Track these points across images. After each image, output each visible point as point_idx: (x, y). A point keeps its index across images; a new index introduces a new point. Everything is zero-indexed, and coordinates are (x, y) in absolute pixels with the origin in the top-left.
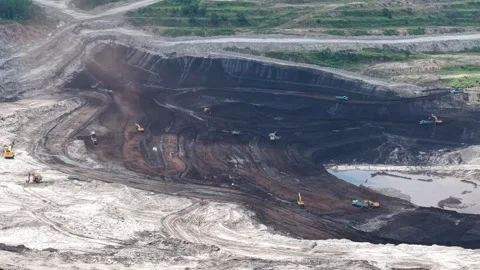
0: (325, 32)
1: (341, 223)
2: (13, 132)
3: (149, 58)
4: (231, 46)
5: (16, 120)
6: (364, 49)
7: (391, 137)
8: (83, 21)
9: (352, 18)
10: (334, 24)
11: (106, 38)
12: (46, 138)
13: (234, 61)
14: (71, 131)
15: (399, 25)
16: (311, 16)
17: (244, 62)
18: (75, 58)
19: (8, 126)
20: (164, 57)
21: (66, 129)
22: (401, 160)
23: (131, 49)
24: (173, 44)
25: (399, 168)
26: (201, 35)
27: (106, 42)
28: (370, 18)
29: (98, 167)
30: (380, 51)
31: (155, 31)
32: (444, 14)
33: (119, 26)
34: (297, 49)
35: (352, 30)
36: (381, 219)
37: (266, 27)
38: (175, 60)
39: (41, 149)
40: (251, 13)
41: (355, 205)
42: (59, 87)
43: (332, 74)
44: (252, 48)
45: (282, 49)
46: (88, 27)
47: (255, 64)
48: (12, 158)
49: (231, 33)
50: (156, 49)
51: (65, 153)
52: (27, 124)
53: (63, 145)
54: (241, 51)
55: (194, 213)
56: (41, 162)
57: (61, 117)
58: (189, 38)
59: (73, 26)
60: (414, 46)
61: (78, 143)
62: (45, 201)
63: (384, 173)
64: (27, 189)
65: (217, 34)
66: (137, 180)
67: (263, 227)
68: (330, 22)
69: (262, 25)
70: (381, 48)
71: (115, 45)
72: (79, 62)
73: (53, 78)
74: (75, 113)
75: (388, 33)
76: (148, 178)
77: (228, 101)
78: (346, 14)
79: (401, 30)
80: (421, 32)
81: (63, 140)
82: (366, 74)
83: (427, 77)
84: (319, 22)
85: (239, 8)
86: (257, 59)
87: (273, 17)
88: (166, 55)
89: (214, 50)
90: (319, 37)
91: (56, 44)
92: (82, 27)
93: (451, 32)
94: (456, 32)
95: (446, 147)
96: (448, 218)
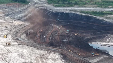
0: (97, 7)
1: (86, 60)
2: (9, 31)
3: (50, 13)
5: (10, 28)
6: (106, 11)
7: (109, 35)
8: (36, 2)
9: (105, 3)
10: (100, 4)
11: (41, 7)
12: (17, 33)
13: (71, 14)
14: (24, 31)
16: (94, 2)
17: (74, 14)
18: (31, 12)
19: (8, 29)
21: (23, 30)
22: (110, 41)
23: (47, 9)
24: (57, 9)
25: (108, 44)
26: (65, 6)
27: (41, 8)
29: (27, 41)
30: (110, 12)
31: (53, 5)
33: (45, 4)
34: (88, 11)
35: (104, 6)
36: (98, 59)
37: (82, 5)
38: (57, 13)
39: (15, 36)
41: (92, 54)
42: (25, 19)
43: (96, 18)
44: (77, 10)
45: (84, 11)
46: (37, 4)
47: (77, 14)
48: (6, 38)
49: (72, 6)
50: (53, 10)
51: (20, 37)
52: (13, 29)
53: (21, 35)
54: (74, 11)
55: (46, 55)
56: (13, 39)
57: (23, 27)
58: (62, 7)
59: (33, 4)
61: (25, 34)
62: (8, 51)
63: (104, 45)
64: (5, 47)
65: (69, 6)
66: (36, 45)
67: (63, 60)
68: (99, 4)
69: (81, 4)
71: (43, 8)
72: (32, 13)
73: (24, 17)
74: (27, 26)
76: (39, 45)
77: (68, 24)
78: (103, 2)
81: (21, 33)
82: (105, 18)
84: (96, 4)
86: (77, 13)
87: (84, 2)
88: (55, 12)
89: (67, 11)
90: (95, 8)
91: (27, 8)
92: (36, 4)
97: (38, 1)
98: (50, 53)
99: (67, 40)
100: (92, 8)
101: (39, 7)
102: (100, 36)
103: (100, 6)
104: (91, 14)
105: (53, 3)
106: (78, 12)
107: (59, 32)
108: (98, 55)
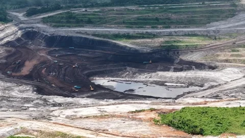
0: (124, 27)
3: (44, 36)
4: (79, 31)
6: (137, 34)
7: (128, 68)
8: (23, 21)
9: (139, 21)
10: (131, 23)
11: (30, 28)
13: (77, 37)
15: (160, 24)
16: (122, 20)
17: (81, 38)
18: (11, 35)
22: (126, 76)
23: (39, 32)
24: (55, 30)
26: (69, 27)
27: (29, 29)
28: (148, 21)
30: (143, 34)
31: (51, 25)
32: (186, 20)
33: (38, 23)
34: (107, 33)
35: (137, 26)
38: (53, 36)
40: (94, 18)
43: (116, 43)
44: (88, 32)
45: (100, 33)
46: (24, 23)
47: (86, 39)
49: (82, 26)
50: (47, 33)
54: (83, 34)
58: (64, 28)
59: (17, 23)
60: (161, 32)
65: (76, 27)
66: (3, 78)
68: (129, 23)
69: (99, 23)
70: (145, 33)
71: (33, 31)
75: (153, 28)
78: (139, 19)
79: (159, 26)
80: (169, 27)
82: (131, 43)
83: (157, 45)
84: (124, 22)
85: (91, 16)
86: (87, 37)
87: (105, 20)
88: (50, 35)
89: (71, 33)
90: (120, 29)
91: (3, 29)
92: (21, 23)
93: (183, 27)
94: (186, 27)
95: (149, 72)
96: (118, 94)
97: (26, 19)
98: (20, 86)
99: (56, 73)
100: (117, 28)
101: (25, 28)
102: (112, 69)
103: (130, 26)
104: (109, 38)
105: (50, 22)
106: (88, 35)
107: (48, 64)
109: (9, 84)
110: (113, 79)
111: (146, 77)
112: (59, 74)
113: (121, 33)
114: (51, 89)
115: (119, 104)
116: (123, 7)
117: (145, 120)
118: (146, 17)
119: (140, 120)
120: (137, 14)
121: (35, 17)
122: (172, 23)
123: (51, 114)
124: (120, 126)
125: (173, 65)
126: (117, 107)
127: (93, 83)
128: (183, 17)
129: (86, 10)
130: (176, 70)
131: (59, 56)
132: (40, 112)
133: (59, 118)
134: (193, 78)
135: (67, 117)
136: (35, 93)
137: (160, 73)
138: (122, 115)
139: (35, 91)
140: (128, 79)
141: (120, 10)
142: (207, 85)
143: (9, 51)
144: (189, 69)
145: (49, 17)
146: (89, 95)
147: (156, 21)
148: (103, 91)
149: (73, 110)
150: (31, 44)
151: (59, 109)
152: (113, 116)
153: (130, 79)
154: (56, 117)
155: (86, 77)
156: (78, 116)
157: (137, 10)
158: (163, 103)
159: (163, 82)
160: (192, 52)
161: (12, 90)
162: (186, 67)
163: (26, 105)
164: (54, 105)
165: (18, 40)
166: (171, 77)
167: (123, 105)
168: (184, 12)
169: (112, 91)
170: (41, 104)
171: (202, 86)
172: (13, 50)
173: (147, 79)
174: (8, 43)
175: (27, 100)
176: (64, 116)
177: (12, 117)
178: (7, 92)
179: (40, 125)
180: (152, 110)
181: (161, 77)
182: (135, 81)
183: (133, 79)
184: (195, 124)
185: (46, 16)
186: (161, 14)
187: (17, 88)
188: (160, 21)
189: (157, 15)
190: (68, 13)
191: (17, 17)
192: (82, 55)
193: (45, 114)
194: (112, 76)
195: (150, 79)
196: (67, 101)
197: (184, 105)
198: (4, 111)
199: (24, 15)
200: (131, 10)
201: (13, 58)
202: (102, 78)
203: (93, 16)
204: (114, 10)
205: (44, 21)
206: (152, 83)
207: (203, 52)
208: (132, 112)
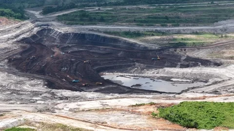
3: (58, 33)
4: (91, 29)
6: (147, 31)
7: (137, 64)
8: (39, 19)
9: (150, 19)
10: (141, 22)
11: (45, 25)
13: (89, 35)
14: (7, 57)
15: (170, 23)
16: (133, 18)
17: (93, 35)
18: (27, 32)
20: (63, 33)
22: (134, 72)
23: (53, 29)
26: (83, 25)
27: (45, 27)
28: (159, 20)
29: (6, 68)
31: (65, 23)
32: (195, 19)
33: (53, 21)
34: (118, 31)
35: (148, 24)
36: (99, 88)
37: (111, 22)
38: (67, 34)
40: (108, 17)
42: (13, 42)
43: (126, 41)
44: (100, 30)
45: (112, 31)
46: (40, 21)
47: (97, 36)
49: (95, 24)
50: (61, 30)
54: (95, 31)
57: (7, 52)
58: (77, 25)
59: (33, 20)
60: (170, 30)
61: (6, 61)
65: (89, 24)
66: (16, 72)
68: (140, 21)
70: (154, 31)
71: (48, 28)
73: (12, 39)
74: (13, 51)
75: (162, 26)
78: (150, 18)
79: (168, 25)
80: (178, 26)
81: (2, 59)
82: (140, 41)
83: (165, 42)
84: (135, 20)
85: (104, 15)
86: (99, 34)
87: (117, 18)
89: (84, 30)
90: (131, 27)
91: (20, 27)
92: (37, 21)
93: (191, 26)
94: (194, 26)
95: (156, 68)
96: (125, 89)
97: (42, 17)
98: (32, 80)
99: (67, 68)
100: (128, 26)
101: (42, 25)
102: (121, 64)
103: (141, 24)
104: (120, 36)
105: (65, 20)
106: (101, 32)
107: (60, 60)
108: (101, 85)
109: (21, 78)
110: (122, 74)
111: (154, 73)
112: (70, 69)
113: (132, 31)
114: (61, 83)
115: (121, 98)
116: (135, 6)
117: (143, 114)
118: (156, 16)
119: (139, 113)
120: (148, 13)
121: (50, 15)
122: (181, 21)
123: (55, 107)
124: (120, 119)
125: (180, 62)
126: (119, 101)
127: (103, 78)
128: (192, 15)
129: (99, 9)
130: (182, 66)
131: (72, 52)
132: (45, 105)
133: (63, 111)
134: (198, 74)
135: (71, 110)
136: (46, 87)
137: (167, 69)
138: (123, 108)
139: (46, 85)
140: (136, 75)
141: (132, 9)
142: (211, 81)
143: (24, 47)
144: (195, 65)
145: (64, 15)
146: (97, 89)
147: (166, 20)
148: (111, 86)
149: (76, 103)
150: (45, 41)
151: (64, 102)
152: (113, 110)
153: (138, 75)
154: (60, 109)
155: (96, 72)
156: (81, 109)
157: (149, 9)
158: (164, 97)
159: (169, 77)
160: (199, 49)
161: (24, 84)
162: (192, 63)
163: (35, 98)
164: (61, 99)
165: (34, 36)
166: (177, 73)
167: (125, 99)
168: (193, 11)
169: (120, 85)
170: (48, 98)
171: (206, 82)
172: (28, 46)
173: (155, 75)
174: (24, 40)
175: (36, 94)
176: (68, 109)
177: (18, 110)
178: (19, 85)
179: (43, 117)
180: (152, 104)
181: (167, 73)
182: (143, 77)
183: (141, 75)
184: (190, 118)
185: (61, 14)
186: (170, 13)
187: (29, 82)
188: (170, 20)
189: (167, 14)
190: (82, 11)
191: (33, 15)
192: (94, 51)
193: (50, 107)
194: (122, 72)
195: (157, 75)
196: (75, 95)
197: (184, 99)
198: (11, 103)
199: (40, 14)
200: (142, 8)
201: (27, 54)
202: (111, 74)
203: (106, 15)
204: (126, 9)
205: (59, 19)
206: (159, 78)
207: (209, 49)
208: (133, 106)
